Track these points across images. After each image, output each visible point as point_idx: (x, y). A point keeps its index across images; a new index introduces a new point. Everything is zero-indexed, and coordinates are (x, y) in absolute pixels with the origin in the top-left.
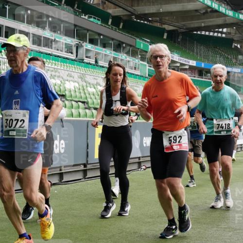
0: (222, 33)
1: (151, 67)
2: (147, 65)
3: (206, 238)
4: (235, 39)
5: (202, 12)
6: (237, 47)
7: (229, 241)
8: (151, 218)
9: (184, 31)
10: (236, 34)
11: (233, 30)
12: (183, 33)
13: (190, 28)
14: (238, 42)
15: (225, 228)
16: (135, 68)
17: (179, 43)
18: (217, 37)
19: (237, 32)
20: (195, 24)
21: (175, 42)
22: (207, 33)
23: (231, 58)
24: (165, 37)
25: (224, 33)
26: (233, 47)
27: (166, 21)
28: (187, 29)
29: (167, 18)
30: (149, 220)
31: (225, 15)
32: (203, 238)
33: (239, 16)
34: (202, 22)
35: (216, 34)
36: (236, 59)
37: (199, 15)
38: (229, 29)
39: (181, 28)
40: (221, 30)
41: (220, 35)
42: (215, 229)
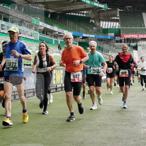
0: (83, 14)
1: (41, 34)
2: (39, 33)
3: (73, 137)
4: (91, 17)
5: (71, 1)
6: (92, 22)
7: (87, 138)
8: (40, 125)
9: (61, 13)
10: (91, 14)
11: (90, 12)
12: (60, 14)
13: (64, 11)
14: (93, 19)
15: (85, 130)
16: (31, 35)
17: (57, 20)
18: (81, 17)
19: (93, 13)
20: (67, 8)
21: (55, 19)
22: (74, 14)
23: (89, 29)
24: (49, 16)
25: (85, 14)
26: (90, 22)
27: (50, 7)
28: (62, 11)
29: (50, 5)
30: (40, 126)
31: (85, 3)
32: (72, 136)
33: (93, 4)
34: (72, 8)
35: (80, 15)
36: (92, 29)
37: (70, 3)
38: (88, 11)
39: (58, 11)
40: (83, 12)
41: (82, 15)
42: (79, 131)
